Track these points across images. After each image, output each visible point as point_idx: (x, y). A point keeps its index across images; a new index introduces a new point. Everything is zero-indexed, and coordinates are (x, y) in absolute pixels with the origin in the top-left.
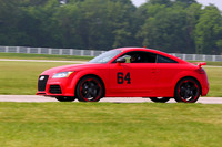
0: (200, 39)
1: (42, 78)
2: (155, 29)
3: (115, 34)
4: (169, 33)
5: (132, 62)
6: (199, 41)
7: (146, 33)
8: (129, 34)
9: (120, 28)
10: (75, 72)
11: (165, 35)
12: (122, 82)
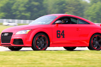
10: (32, 30)
12: (60, 37)
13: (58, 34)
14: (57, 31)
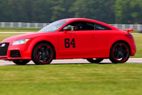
0: (119, 12)
1: (3, 45)
2: (84, 5)
3: (53, 10)
4: (95, 8)
5: (75, 30)
6: (119, 14)
7: (77, 9)
8: (63, 9)
9: (56, 5)
10: (32, 39)
11: (92, 10)
12: (69, 47)
13: (66, 43)
14: (66, 40)
